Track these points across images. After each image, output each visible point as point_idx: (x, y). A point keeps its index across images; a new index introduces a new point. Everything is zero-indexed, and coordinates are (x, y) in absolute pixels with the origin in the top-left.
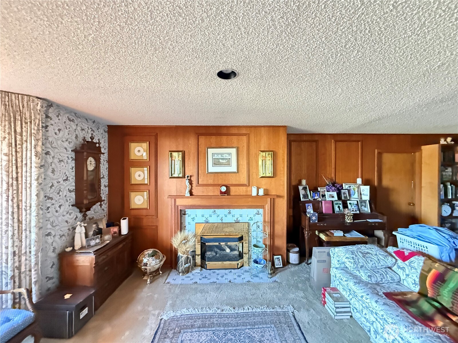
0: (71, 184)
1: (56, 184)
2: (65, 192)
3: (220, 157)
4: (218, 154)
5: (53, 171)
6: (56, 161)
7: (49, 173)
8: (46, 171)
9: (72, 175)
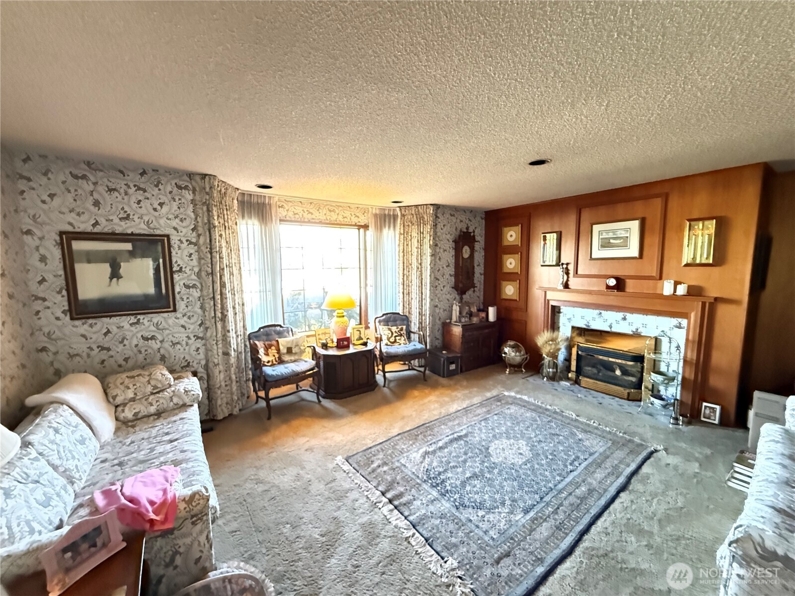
0: (451, 270)
1: (441, 269)
2: (447, 276)
3: (611, 235)
4: (607, 231)
5: (440, 259)
6: (442, 250)
7: (437, 260)
8: (435, 258)
9: (452, 261)
